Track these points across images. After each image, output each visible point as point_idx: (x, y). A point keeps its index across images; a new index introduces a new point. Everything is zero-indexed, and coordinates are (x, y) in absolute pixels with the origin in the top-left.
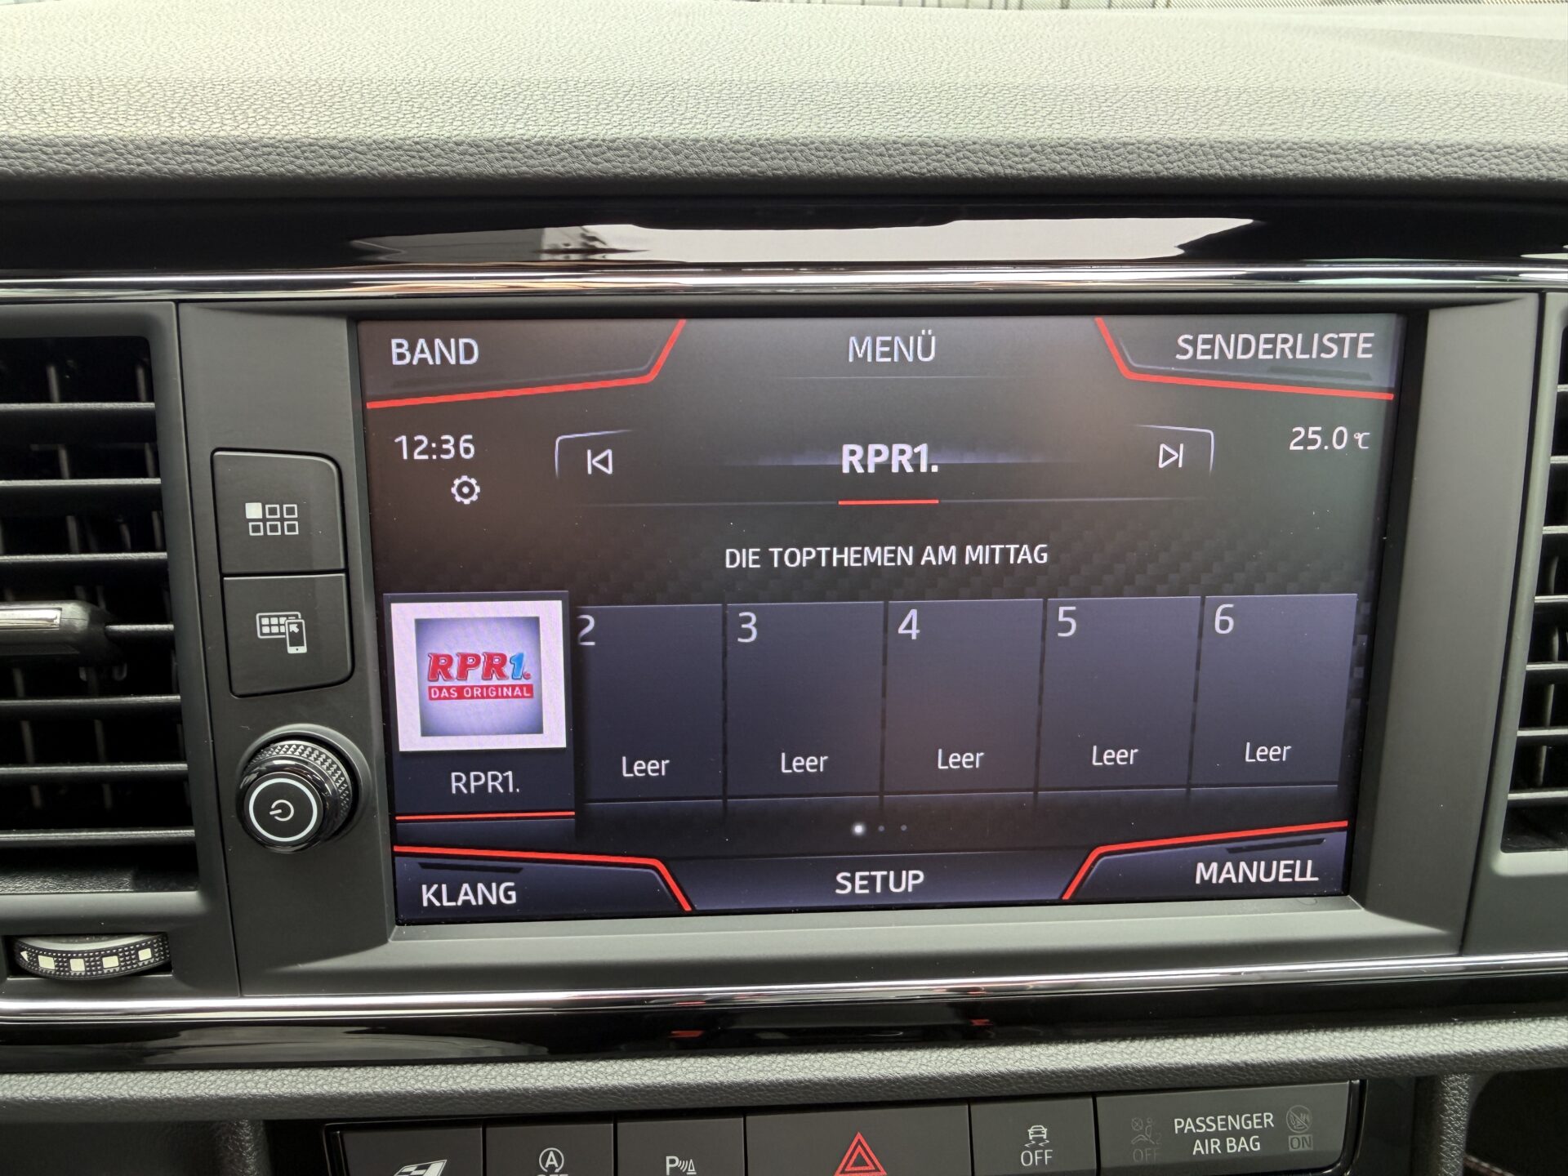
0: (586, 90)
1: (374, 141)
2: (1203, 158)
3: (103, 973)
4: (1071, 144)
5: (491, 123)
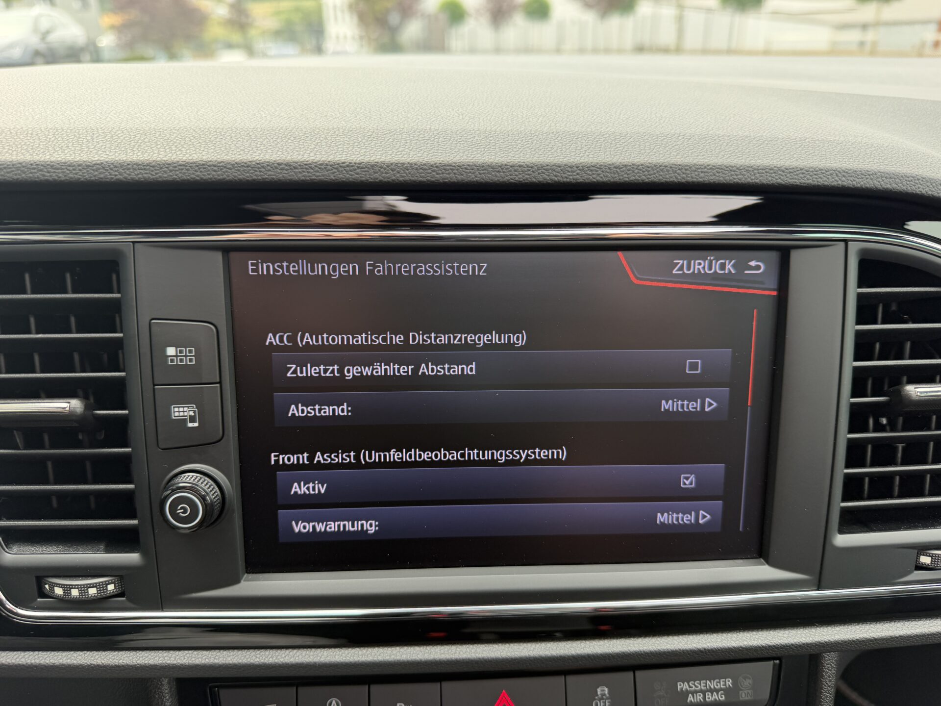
0: (349, 134)
1: (236, 163)
2: (666, 173)
3: (89, 597)
4: (598, 166)
5: (297, 153)
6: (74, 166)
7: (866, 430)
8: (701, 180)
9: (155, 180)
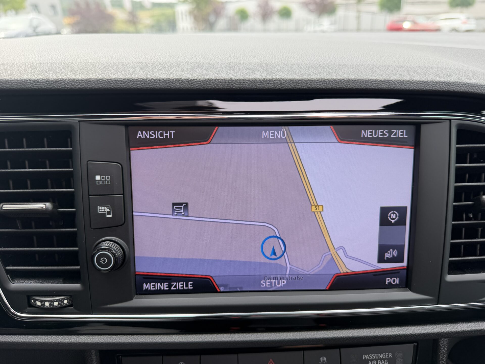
0: (190, 65)
1: (132, 79)
2: (356, 84)
3: (54, 306)
4: (320, 80)
5: (164, 74)
6: (49, 81)
7: (462, 220)
8: (374, 87)
9: (91, 88)
